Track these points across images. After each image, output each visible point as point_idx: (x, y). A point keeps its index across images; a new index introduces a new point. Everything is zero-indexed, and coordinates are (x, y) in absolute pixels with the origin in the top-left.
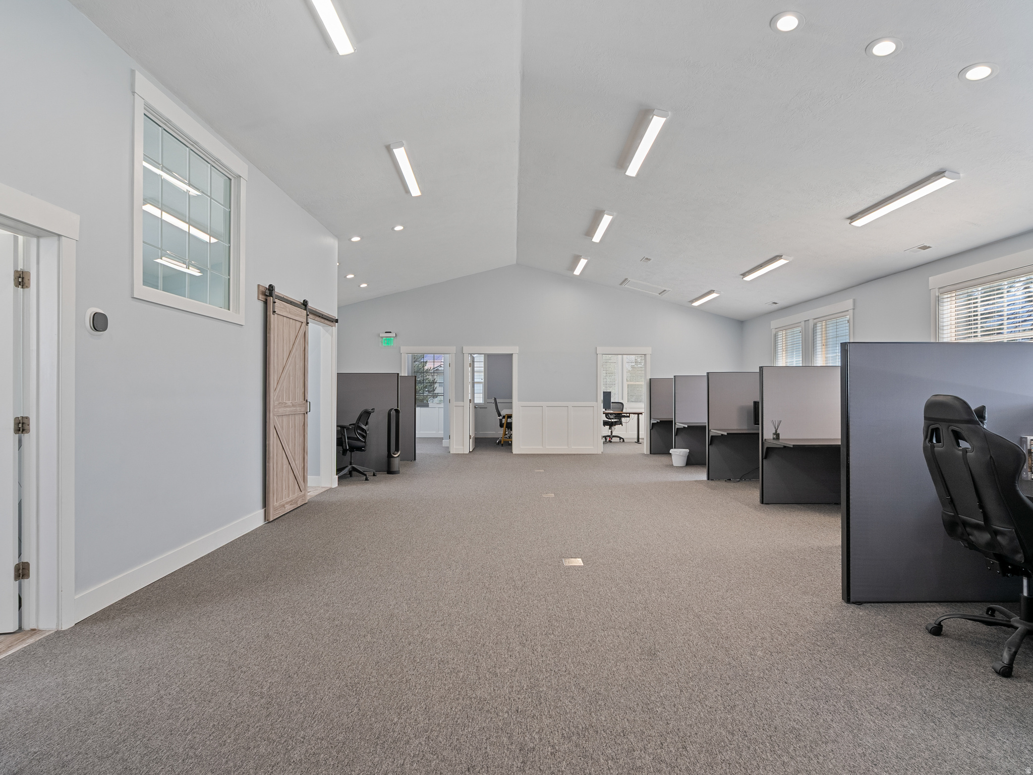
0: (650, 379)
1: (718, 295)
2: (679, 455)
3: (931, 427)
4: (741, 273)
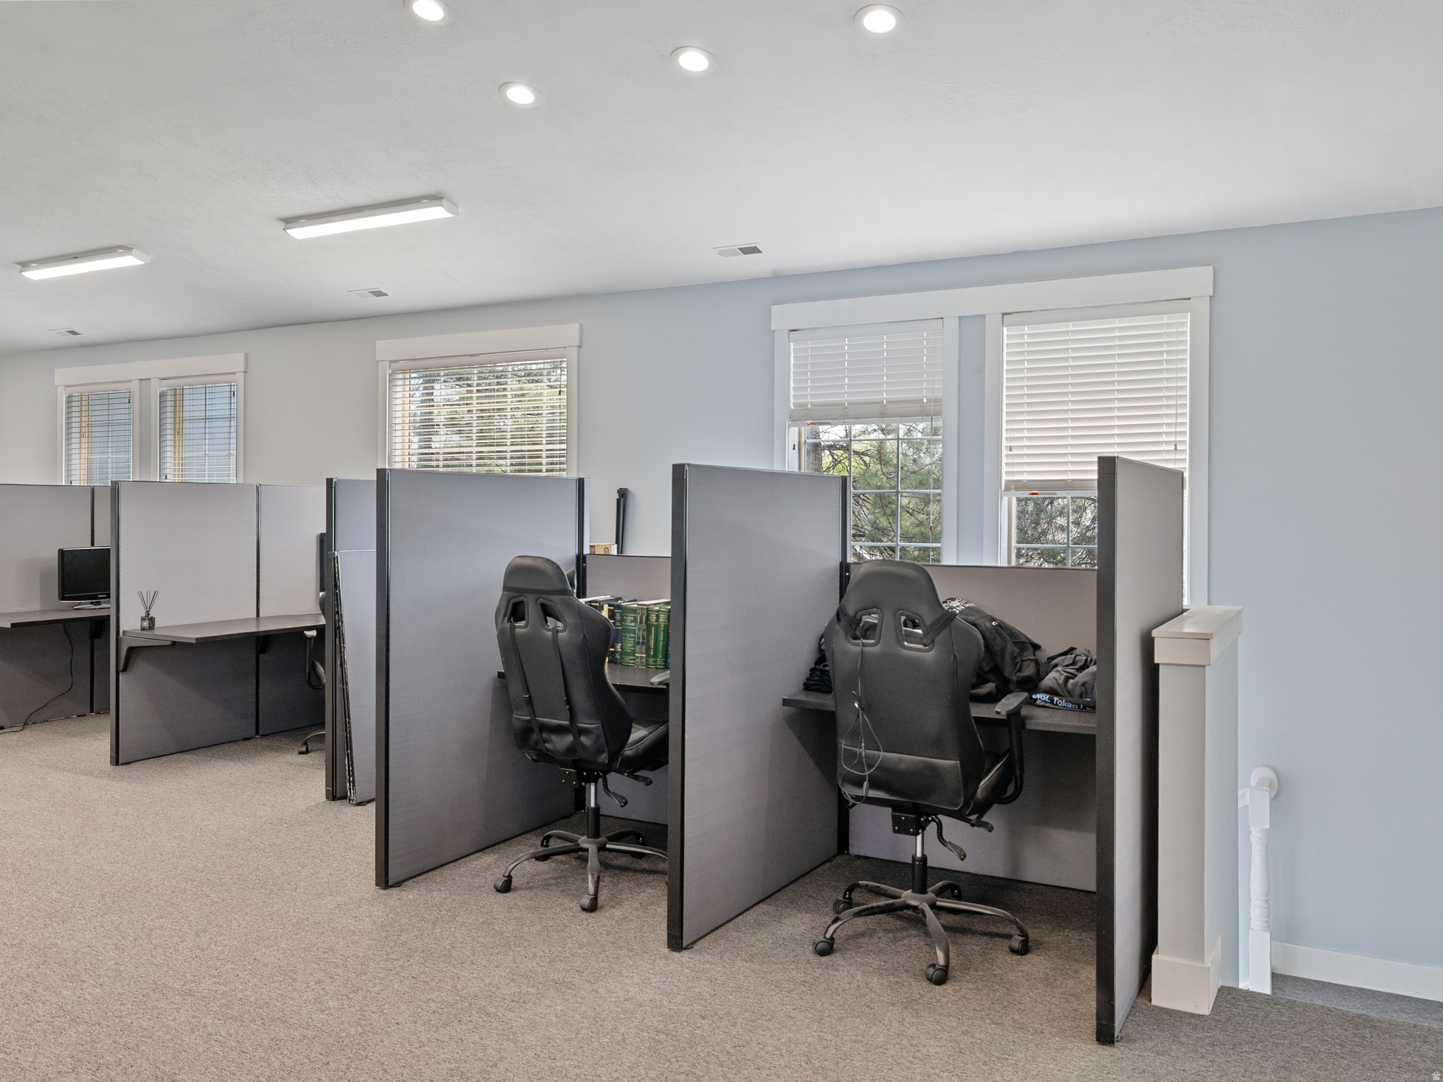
3: (513, 601)
4: (21, 259)
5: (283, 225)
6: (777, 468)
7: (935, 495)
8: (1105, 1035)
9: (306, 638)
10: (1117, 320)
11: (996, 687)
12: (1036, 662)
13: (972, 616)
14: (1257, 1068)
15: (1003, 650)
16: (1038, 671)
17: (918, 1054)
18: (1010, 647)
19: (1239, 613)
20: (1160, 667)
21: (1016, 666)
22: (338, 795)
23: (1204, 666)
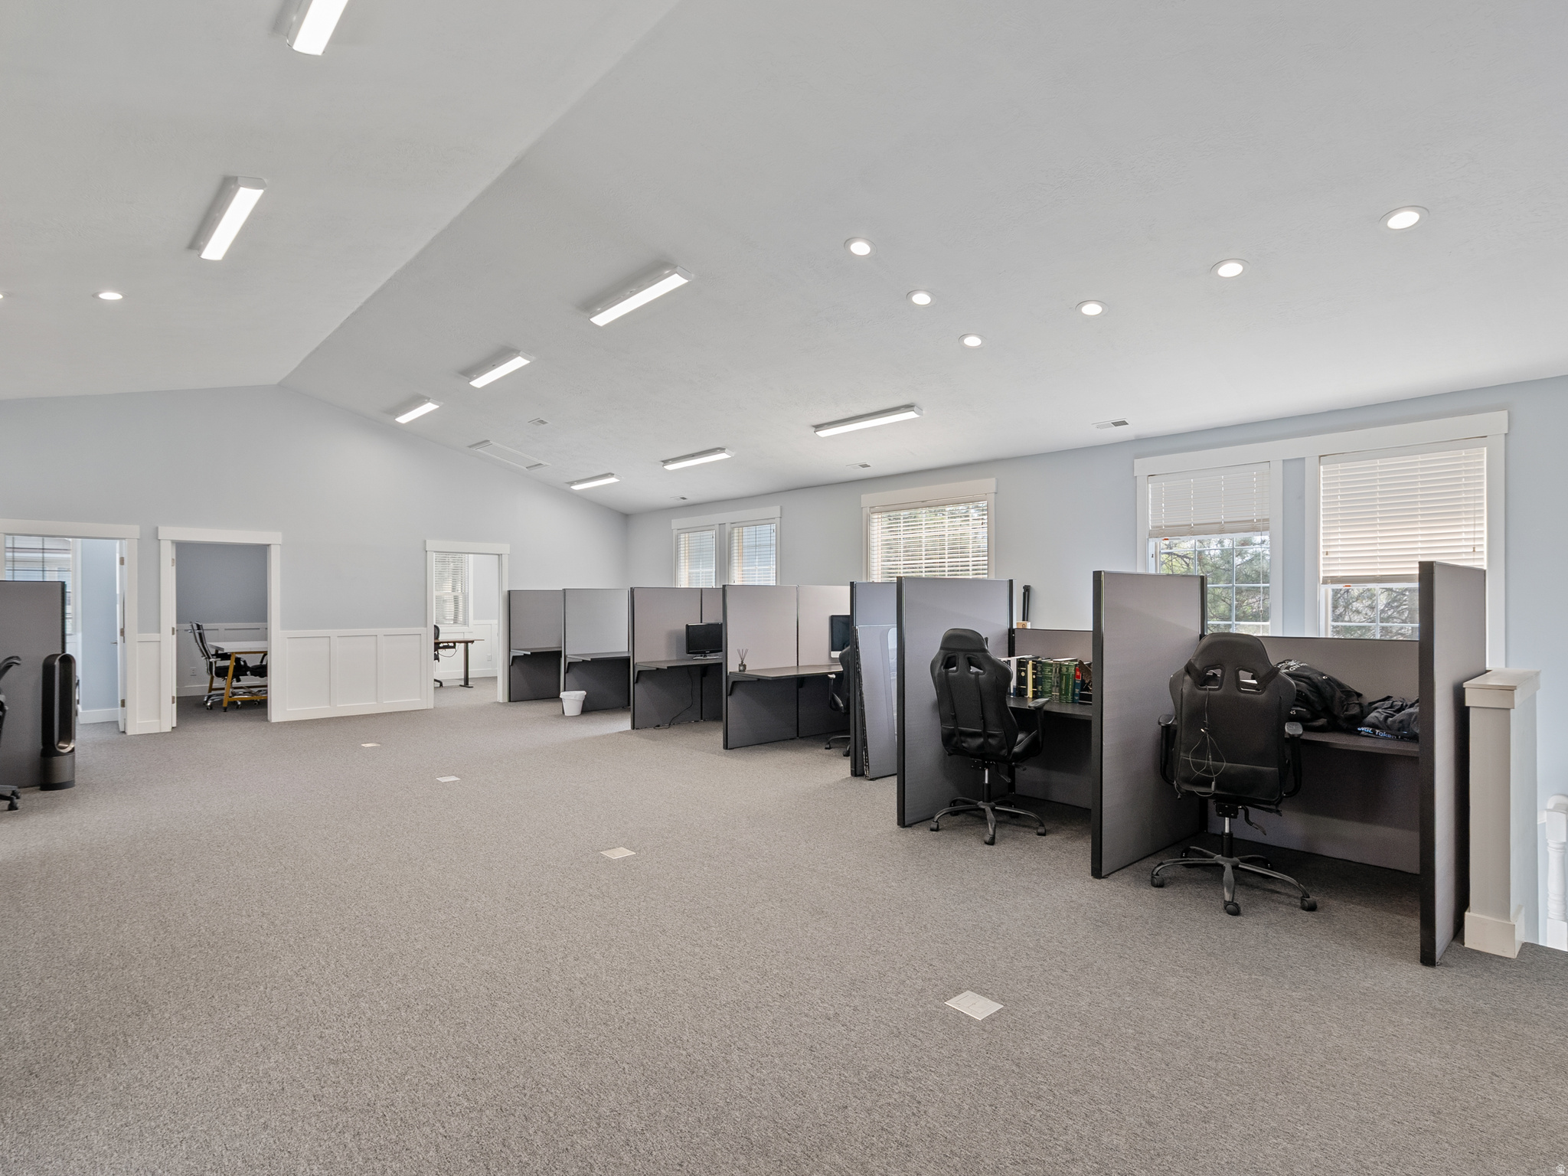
0: (509, 591)
1: (617, 480)
2: (572, 699)
3: (947, 657)
4: (663, 459)
5: (814, 429)
6: (1140, 570)
7: (1264, 588)
8: (1428, 958)
9: (829, 679)
10: (1419, 456)
11: (1328, 721)
12: (1360, 705)
13: (1307, 672)
14: (1560, 995)
15: (1332, 697)
16: (1362, 711)
17: (1281, 954)
18: (1338, 694)
19: (1537, 674)
20: (1471, 709)
21: (1343, 707)
22: (858, 774)
23: (1509, 709)
